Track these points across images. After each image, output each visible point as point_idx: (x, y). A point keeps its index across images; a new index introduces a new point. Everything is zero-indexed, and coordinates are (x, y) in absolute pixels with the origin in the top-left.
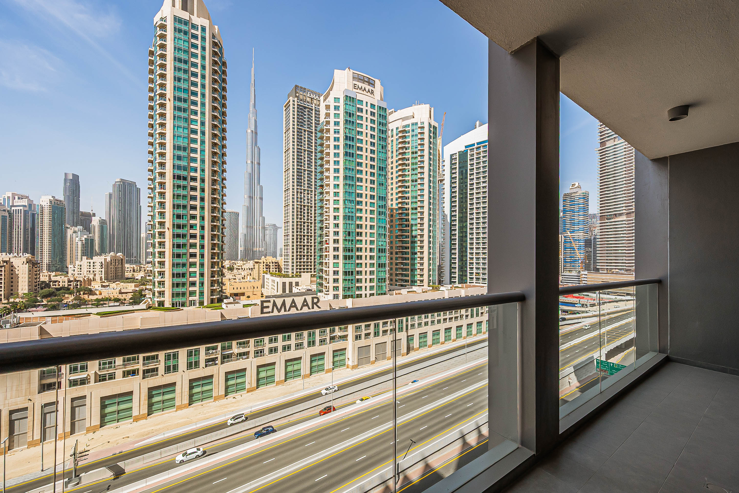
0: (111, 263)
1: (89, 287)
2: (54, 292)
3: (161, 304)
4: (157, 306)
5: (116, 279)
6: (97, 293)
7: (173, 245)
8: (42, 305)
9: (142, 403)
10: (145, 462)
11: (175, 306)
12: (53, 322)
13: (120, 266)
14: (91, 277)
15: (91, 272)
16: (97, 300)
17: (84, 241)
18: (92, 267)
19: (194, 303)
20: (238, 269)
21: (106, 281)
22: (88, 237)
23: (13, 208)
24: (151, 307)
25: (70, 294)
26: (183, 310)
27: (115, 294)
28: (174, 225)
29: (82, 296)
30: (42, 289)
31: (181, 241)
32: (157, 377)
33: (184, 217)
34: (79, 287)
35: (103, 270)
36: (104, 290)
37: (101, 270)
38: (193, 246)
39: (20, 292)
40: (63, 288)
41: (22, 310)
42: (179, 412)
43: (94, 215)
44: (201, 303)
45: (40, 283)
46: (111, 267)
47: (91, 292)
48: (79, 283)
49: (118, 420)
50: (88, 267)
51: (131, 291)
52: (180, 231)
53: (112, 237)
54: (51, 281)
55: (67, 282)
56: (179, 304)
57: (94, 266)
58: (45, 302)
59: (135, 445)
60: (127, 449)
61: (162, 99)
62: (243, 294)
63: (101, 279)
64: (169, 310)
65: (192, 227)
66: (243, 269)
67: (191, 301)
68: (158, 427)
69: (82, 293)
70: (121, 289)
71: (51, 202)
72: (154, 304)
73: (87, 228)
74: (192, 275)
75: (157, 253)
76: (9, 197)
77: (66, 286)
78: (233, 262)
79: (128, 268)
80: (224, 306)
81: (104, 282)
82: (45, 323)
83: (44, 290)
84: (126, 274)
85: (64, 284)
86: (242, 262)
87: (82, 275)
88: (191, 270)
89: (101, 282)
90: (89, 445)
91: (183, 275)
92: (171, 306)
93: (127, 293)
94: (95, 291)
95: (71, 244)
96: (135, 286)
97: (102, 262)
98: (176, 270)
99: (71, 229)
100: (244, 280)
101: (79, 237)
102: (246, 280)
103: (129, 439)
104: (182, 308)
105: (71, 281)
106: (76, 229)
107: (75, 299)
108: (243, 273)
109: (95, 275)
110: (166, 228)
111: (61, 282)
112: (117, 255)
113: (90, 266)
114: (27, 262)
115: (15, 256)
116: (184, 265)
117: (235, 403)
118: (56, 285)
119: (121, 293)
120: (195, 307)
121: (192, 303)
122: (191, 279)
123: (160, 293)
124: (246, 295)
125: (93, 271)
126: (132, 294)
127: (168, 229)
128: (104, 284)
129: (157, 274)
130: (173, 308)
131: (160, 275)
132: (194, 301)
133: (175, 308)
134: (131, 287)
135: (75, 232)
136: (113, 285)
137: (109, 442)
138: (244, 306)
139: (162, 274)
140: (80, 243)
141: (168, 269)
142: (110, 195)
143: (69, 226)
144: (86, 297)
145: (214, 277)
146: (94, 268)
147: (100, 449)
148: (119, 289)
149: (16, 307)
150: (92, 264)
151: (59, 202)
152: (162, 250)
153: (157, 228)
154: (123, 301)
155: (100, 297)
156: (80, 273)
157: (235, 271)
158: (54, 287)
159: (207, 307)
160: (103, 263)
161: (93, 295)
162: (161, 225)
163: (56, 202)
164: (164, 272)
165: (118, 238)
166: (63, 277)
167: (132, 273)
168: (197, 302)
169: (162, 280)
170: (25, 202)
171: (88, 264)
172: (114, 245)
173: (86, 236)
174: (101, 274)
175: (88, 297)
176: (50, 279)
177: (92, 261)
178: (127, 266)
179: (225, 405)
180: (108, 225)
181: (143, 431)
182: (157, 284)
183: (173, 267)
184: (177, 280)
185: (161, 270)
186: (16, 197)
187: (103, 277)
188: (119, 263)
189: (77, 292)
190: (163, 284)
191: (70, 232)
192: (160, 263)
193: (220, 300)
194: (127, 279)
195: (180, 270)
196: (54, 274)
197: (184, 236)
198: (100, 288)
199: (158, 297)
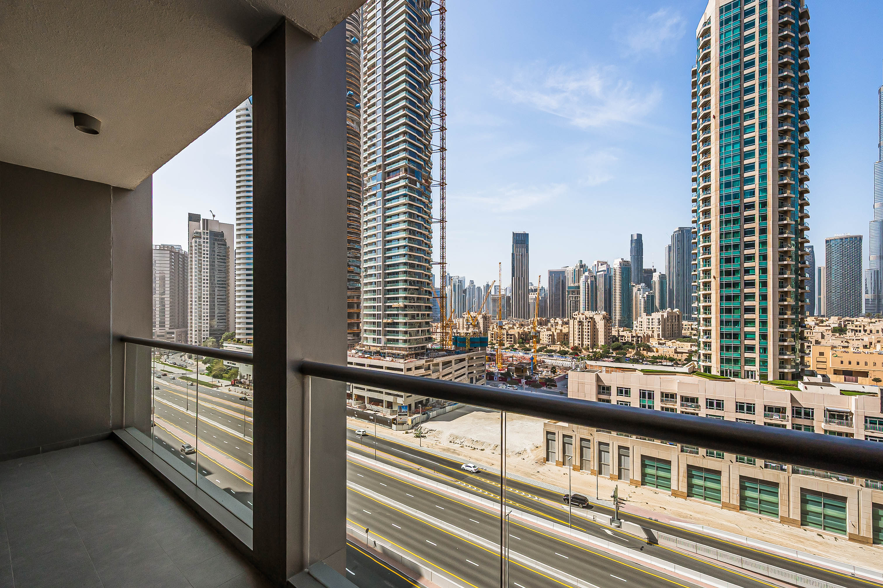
0: (668, 320)
1: (648, 344)
2: (621, 346)
3: (708, 369)
4: (702, 371)
5: (673, 337)
6: (655, 350)
7: (721, 297)
8: (612, 356)
9: (680, 478)
10: (679, 546)
11: (724, 375)
12: (607, 372)
13: (677, 323)
14: (650, 333)
15: (650, 328)
16: (654, 357)
17: (646, 298)
18: (650, 324)
19: (752, 375)
20: (856, 331)
21: (663, 339)
22: (649, 293)
23: (598, 274)
24: (696, 372)
25: (633, 348)
26: (734, 381)
27: (670, 353)
28: (721, 272)
29: (642, 352)
30: (613, 342)
31: (732, 291)
32: (697, 455)
33: (736, 259)
34: (640, 342)
35: (660, 326)
36: (660, 348)
37: (659, 326)
38: (751, 296)
39: (600, 344)
40: (627, 343)
41: (599, 359)
42: (725, 511)
43: (655, 271)
44: (764, 377)
45: (612, 337)
46: (668, 323)
47: (649, 349)
48: (640, 339)
49: (657, 485)
50: (648, 324)
51: (687, 351)
52: (731, 279)
53: (671, 292)
54: (619, 336)
55: (630, 337)
56: (730, 373)
57: (652, 322)
58: (614, 355)
59: (671, 521)
60: (663, 521)
61: (705, 121)
62: (865, 374)
63: (659, 335)
64: (716, 378)
65: (747, 271)
66: (868, 332)
67: (748, 371)
68: (699, 516)
69: (642, 348)
70: (676, 348)
71: (620, 264)
72: (699, 368)
73: (649, 285)
74: (748, 336)
75: (701, 308)
76: (595, 265)
77: (630, 341)
78: (848, 318)
79: (685, 325)
80: (801, 386)
81: (661, 340)
82: (601, 372)
83: (615, 343)
84: (683, 332)
85: (628, 339)
86: (867, 320)
87: (643, 331)
88: (747, 329)
89: (658, 340)
90: (631, 497)
91: (736, 336)
92: (719, 374)
93: (682, 353)
94: (653, 348)
95: (636, 302)
96: (691, 346)
97: (659, 319)
98: (727, 329)
99: (636, 287)
100: (866, 351)
101: (642, 295)
102: (872, 350)
103: (665, 512)
104: (732, 379)
105: (634, 337)
106: (640, 286)
107: (636, 354)
108: (867, 339)
109: (653, 332)
110: (712, 277)
111: (626, 337)
112: (674, 311)
113: (649, 322)
114: (603, 319)
115: (596, 314)
116: (736, 323)
117: (821, 544)
118: (622, 340)
119: (676, 352)
120: (753, 380)
121: (749, 375)
122: (747, 342)
123: (705, 355)
124: (872, 376)
125: (652, 328)
126: (688, 355)
127: (714, 277)
128: (661, 342)
129: (702, 334)
130: (723, 377)
131: (706, 335)
132: (752, 371)
133: (725, 377)
134: (686, 347)
135: (639, 290)
136: (669, 343)
137: (647, 503)
138: (843, 392)
139: (707, 333)
140: (643, 300)
141: (714, 327)
142: (670, 247)
143: (635, 284)
144: (645, 353)
145: (785, 341)
146: (652, 325)
147: (638, 505)
148: (675, 348)
149: (596, 356)
150: (650, 321)
151: (626, 263)
152: (707, 304)
153: (701, 278)
154: (678, 362)
155: (656, 354)
156: (641, 329)
157: (849, 335)
158: (622, 341)
159: (772, 384)
160: (661, 319)
161: (651, 352)
162: (706, 274)
163: (624, 263)
164: (710, 330)
165: (678, 292)
166: (628, 332)
167: (690, 331)
168: (757, 373)
169: (708, 340)
170: (604, 268)
171: (648, 321)
172: (674, 300)
173: (647, 293)
174: (659, 331)
175: (647, 354)
176: (619, 334)
177: (650, 317)
178: (685, 323)
179: (801, 538)
180: (668, 279)
181: (681, 510)
182: (702, 345)
183: (721, 325)
184: (727, 342)
185: (706, 328)
186: (600, 264)
187: (661, 335)
188: (676, 320)
189: (638, 347)
190: (710, 346)
191: (635, 290)
192: (705, 320)
193: (797, 377)
194: (685, 337)
195: (732, 329)
196: (622, 329)
197: (736, 285)
198: (657, 345)
199: (703, 361)
